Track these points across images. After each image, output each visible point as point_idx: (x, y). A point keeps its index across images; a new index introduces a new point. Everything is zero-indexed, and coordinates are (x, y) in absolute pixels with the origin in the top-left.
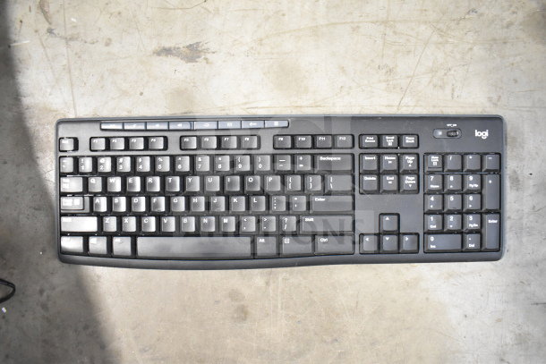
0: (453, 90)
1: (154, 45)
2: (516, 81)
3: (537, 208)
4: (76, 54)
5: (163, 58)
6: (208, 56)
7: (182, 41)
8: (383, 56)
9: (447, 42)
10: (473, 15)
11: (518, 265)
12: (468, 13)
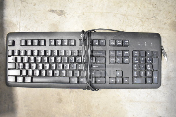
3: (163, 85)
5: (51, 13)
6: (66, 15)
8: (122, 26)
9: (144, 25)
10: (154, 18)
11: (154, 102)
12: (152, 17)
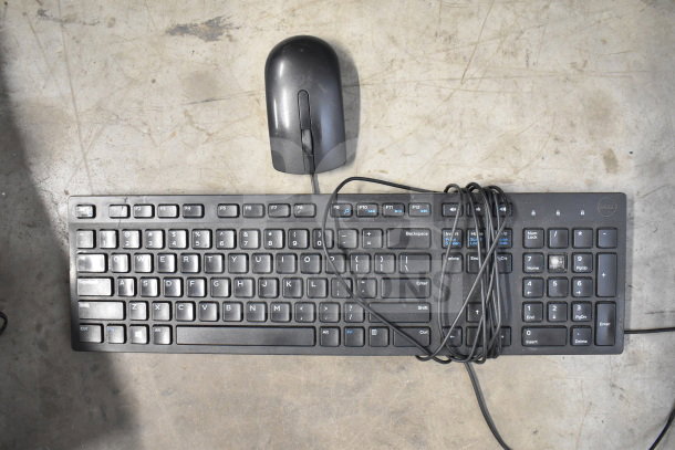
0: (528, 56)
1: (166, 23)
2: (604, 42)
4: (74, 38)
7: (199, 17)
